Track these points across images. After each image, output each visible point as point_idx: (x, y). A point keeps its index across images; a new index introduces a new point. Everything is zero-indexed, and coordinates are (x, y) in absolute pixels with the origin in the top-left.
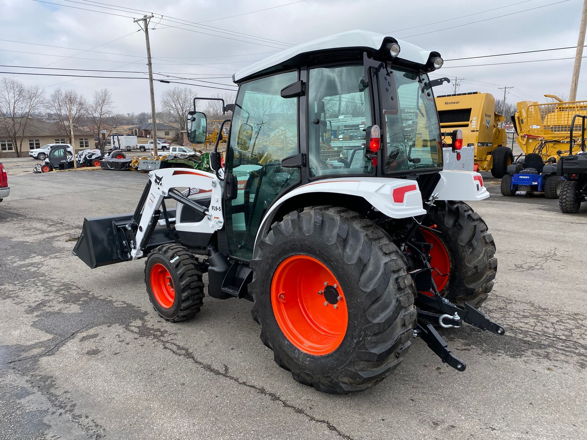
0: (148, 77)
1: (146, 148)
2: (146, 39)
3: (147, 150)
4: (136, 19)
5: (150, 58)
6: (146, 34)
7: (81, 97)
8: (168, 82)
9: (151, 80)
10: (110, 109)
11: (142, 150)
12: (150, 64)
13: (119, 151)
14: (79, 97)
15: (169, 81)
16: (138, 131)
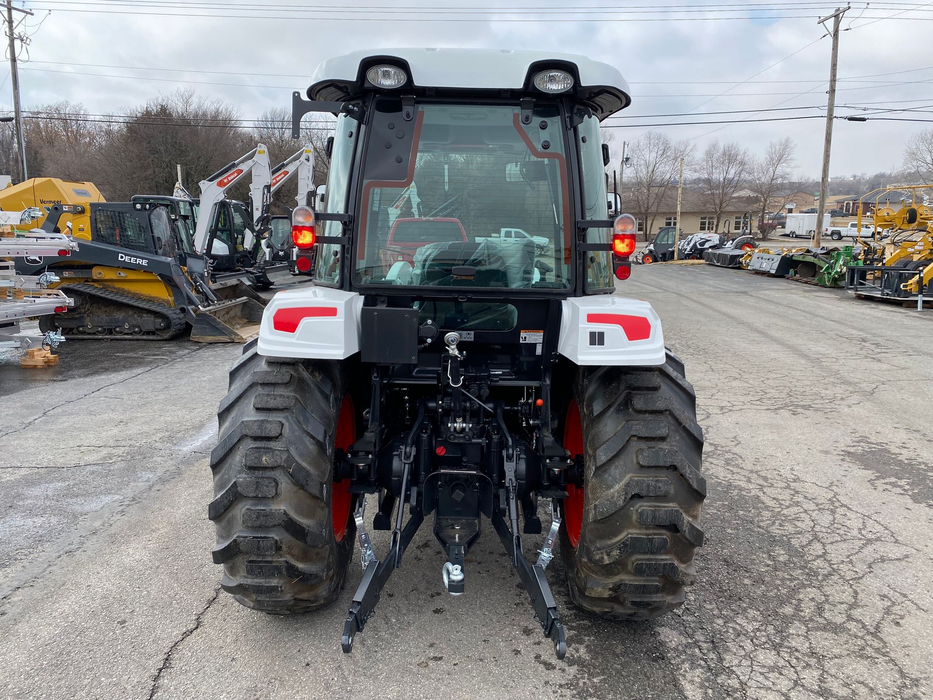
0: (825, 113)
1: (842, 234)
2: (833, 49)
3: (843, 239)
4: (822, 18)
5: (833, 80)
6: (834, 41)
7: (745, 153)
8: (864, 120)
9: (830, 118)
10: (788, 170)
11: (836, 237)
12: (832, 91)
13: (748, 238)
14: (741, 153)
15: (866, 117)
16: (851, 205)
